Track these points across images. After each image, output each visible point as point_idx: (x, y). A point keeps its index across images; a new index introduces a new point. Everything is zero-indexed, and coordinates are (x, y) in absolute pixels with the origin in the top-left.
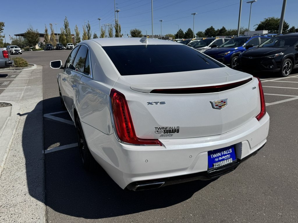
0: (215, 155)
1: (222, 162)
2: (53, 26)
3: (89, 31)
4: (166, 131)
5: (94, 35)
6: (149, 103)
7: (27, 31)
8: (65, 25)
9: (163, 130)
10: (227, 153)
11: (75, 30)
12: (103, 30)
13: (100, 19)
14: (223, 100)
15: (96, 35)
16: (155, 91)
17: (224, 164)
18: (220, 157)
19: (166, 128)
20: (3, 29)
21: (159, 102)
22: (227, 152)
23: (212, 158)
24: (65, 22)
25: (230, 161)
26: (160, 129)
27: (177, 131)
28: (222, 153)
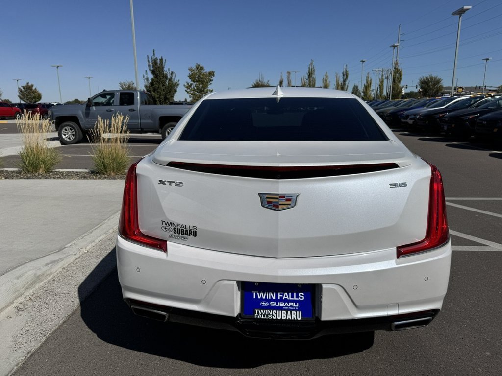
0: (262, 294)
1: (275, 311)
2: (291, 75)
3: (344, 81)
4: (176, 230)
5: (354, 88)
6: (161, 182)
7: (255, 83)
8: (309, 73)
9: (172, 228)
10: (290, 299)
11: (323, 80)
12: (369, 79)
13: (364, 61)
14: (286, 196)
15: (357, 87)
16: (172, 164)
17: (279, 318)
18: (272, 300)
19: (177, 225)
20: (212, 80)
21: (173, 182)
22: (292, 296)
23: (254, 297)
24: (309, 68)
25: (297, 316)
26: (167, 225)
27: (192, 233)
28: (279, 296)
